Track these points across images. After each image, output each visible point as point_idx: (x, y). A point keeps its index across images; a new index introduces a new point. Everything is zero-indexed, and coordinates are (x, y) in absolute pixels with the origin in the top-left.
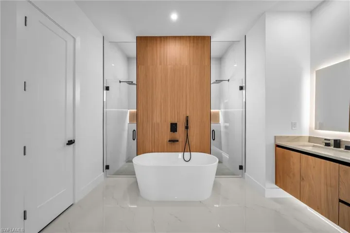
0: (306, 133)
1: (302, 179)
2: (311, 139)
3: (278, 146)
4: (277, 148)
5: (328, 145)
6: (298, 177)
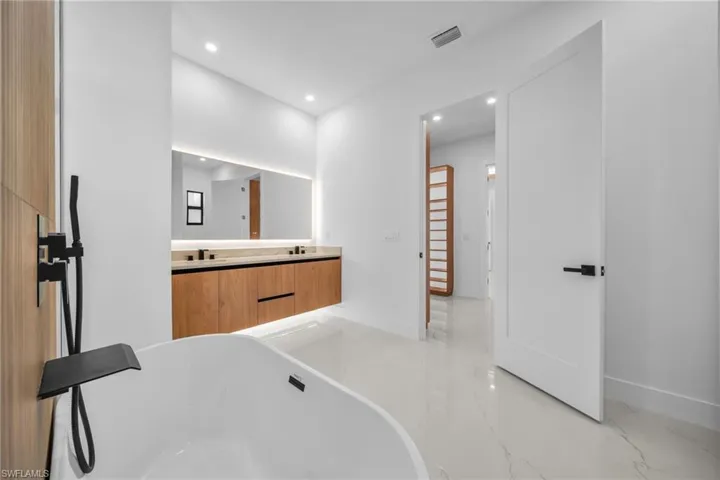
5: (191, 259)
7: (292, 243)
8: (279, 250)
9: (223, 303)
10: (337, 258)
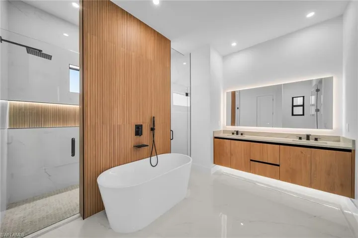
0: (222, 129)
1: (231, 155)
2: (225, 132)
3: (216, 138)
4: (216, 139)
5: (233, 134)
6: (229, 154)
7: (304, 131)
8: (289, 136)
9: (232, 155)
10: (350, 151)
